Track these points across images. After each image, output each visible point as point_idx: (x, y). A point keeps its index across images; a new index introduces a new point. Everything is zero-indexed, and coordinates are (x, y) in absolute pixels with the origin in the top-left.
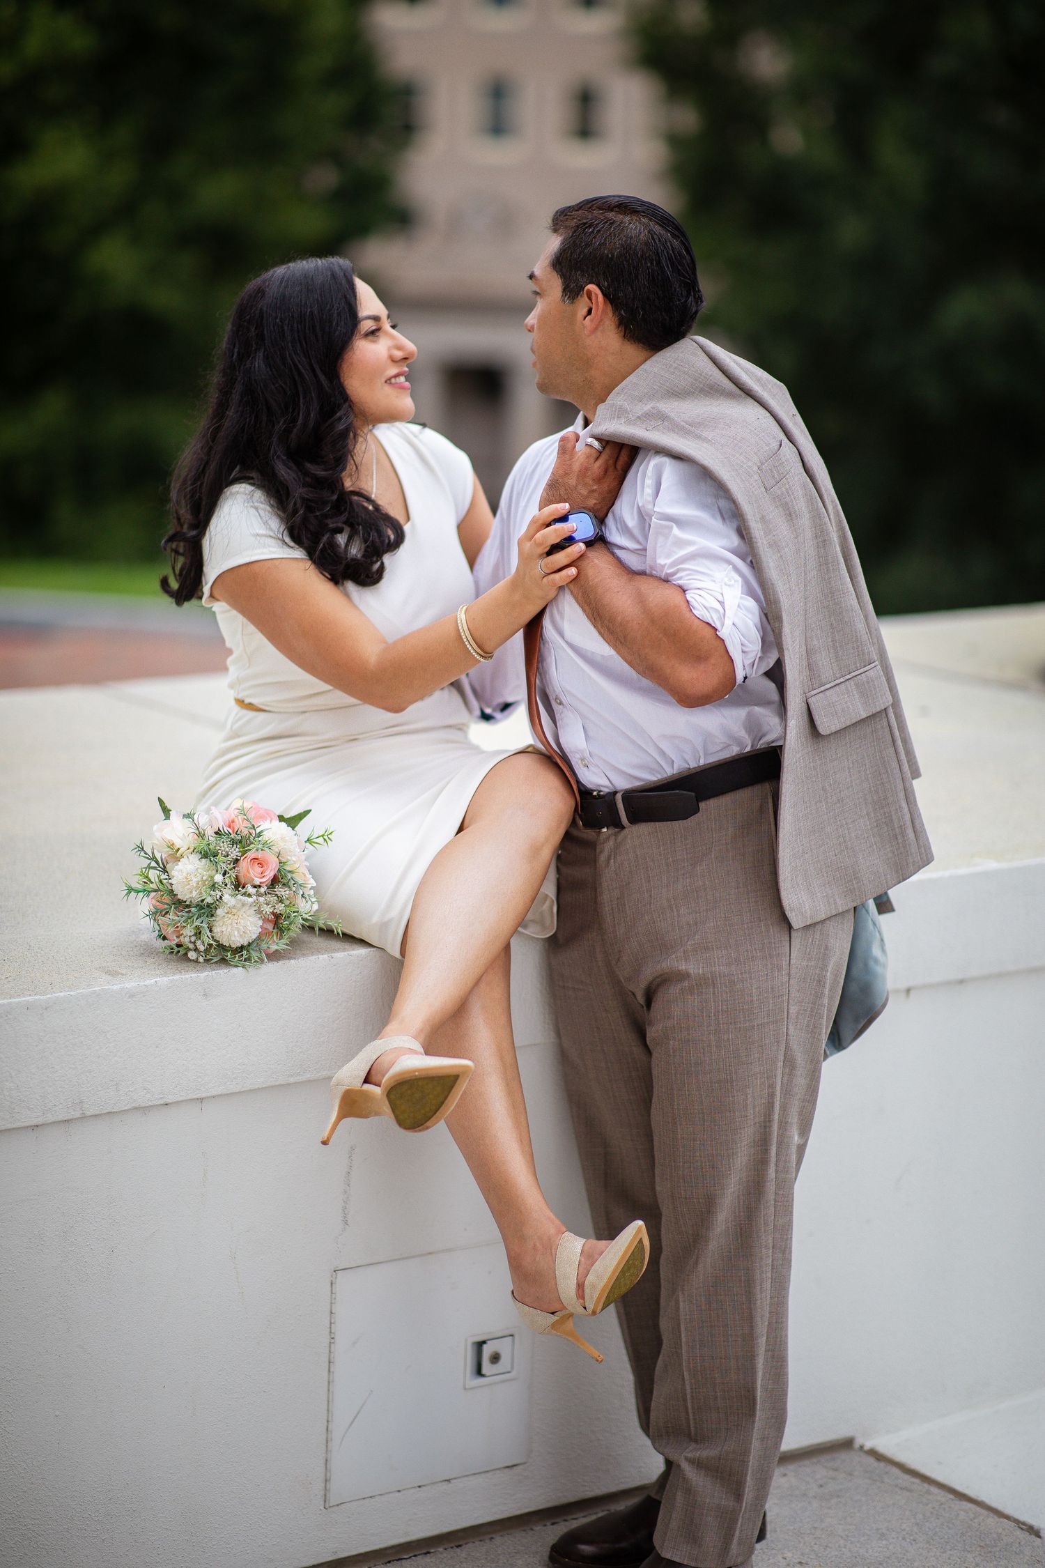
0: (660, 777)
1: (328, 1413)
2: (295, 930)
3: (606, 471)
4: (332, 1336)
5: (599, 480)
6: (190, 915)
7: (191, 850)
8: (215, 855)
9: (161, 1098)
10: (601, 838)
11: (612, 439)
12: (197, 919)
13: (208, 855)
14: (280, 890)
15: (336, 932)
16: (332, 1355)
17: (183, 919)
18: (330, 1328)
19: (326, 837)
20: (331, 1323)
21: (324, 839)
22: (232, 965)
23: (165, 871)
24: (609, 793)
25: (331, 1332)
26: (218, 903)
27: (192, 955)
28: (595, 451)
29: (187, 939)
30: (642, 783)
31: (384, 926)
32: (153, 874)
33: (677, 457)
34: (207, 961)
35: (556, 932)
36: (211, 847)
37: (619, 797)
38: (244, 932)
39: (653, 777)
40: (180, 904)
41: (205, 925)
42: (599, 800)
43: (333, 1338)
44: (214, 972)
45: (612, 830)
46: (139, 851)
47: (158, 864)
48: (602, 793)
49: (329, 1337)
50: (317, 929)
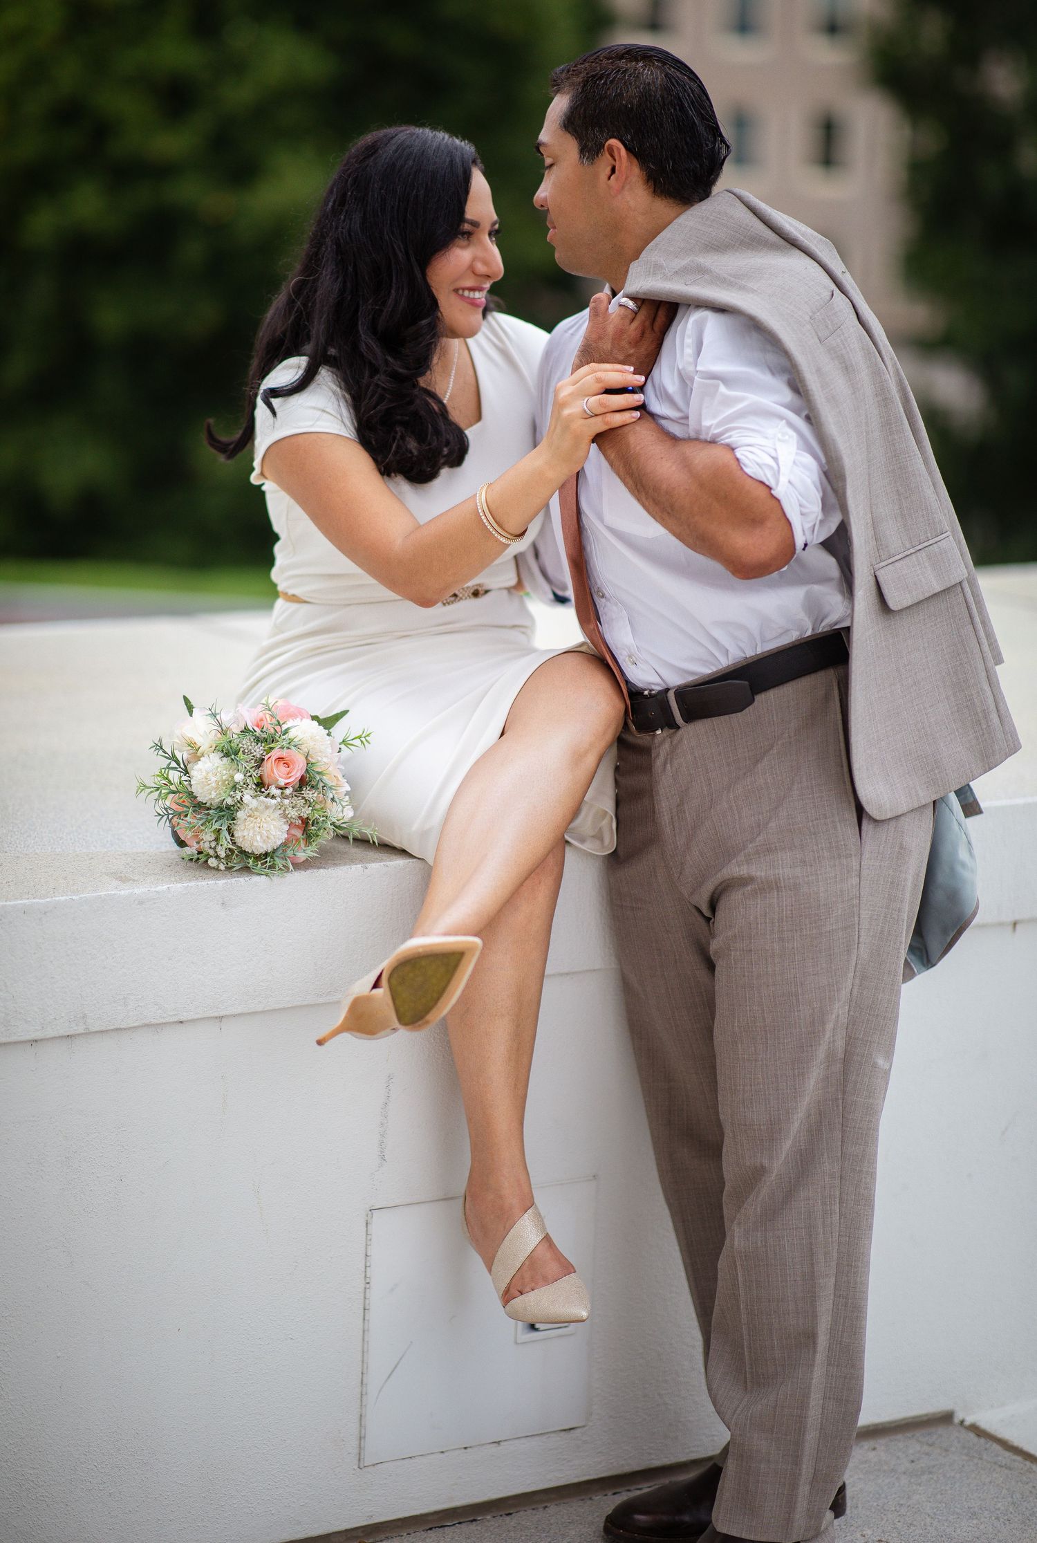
0: (715, 669)
1: (363, 1366)
2: (326, 836)
3: (643, 333)
4: (368, 1281)
5: (636, 343)
6: (209, 818)
7: (213, 748)
8: (236, 754)
9: (174, 1015)
10: (656, 741)
11: (648, 297)
12: (216, 822)
13: (229, 752)
14: (309, 794)
15: (371, 842)
16: (367, 1302)
17: (201, 822)
18: (365, 1272)
19: (363, 739)
20: (366, 1267)
21: (362, 741)
22: (253, 873)
23: (186, 772)
24: (660, 692)
25: (366, 1277)
26: (239, 805)
27: (212, 862)
28: (630, 312)
29: (207, 845)
30: (696, 677)
31: (424, 834)
32: (174, 776)
33: (720, 309)
34: (228, 869)
35: (616, 849)
36: (232, 745)
37: (671, 695)
38: (267, 837)
39: (706, 670)
40: (199, 806)
41: (224, 828)
42: (651, 699)
43: (368, 1283)
44: (234, 879)
45: (667, 732)
46: (156, 749)
47: (179, 764)
48: (653, 692)
49: (363, 1282)
50: (351, 838)
